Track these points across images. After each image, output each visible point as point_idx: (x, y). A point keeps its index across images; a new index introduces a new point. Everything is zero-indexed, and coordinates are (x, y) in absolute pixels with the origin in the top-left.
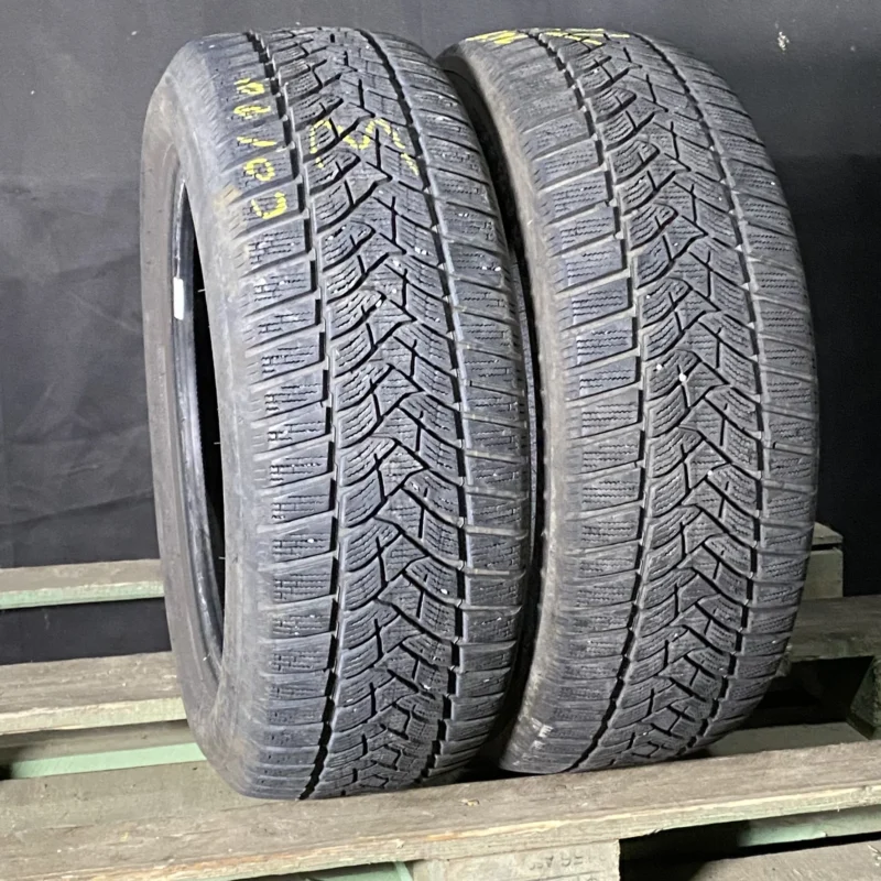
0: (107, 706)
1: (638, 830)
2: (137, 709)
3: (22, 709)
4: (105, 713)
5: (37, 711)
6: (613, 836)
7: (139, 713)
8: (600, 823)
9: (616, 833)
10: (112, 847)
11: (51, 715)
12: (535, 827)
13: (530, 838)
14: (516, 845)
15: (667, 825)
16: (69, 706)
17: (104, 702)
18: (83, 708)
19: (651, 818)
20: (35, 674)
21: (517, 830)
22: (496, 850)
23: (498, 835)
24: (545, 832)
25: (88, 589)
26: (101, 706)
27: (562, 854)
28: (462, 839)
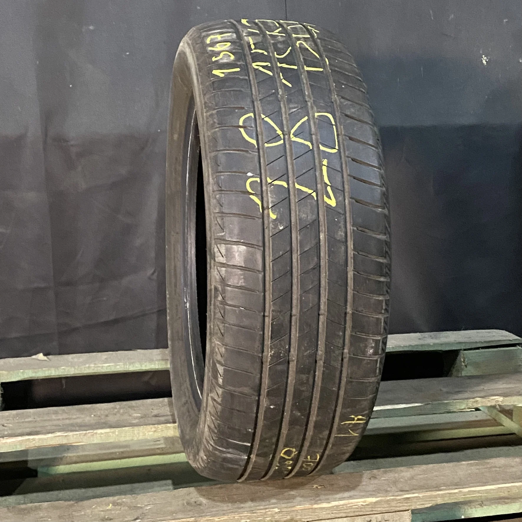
0: (99, 431)
1: (423, 504)
2: (117, 433)
3: (49, 433)
6: (407, 508)
7: (117, 435)
8: (400, 500)
9: (410, 506)
10: (102, 513)
11: (66, 436)
12: (360, 501)
13: (357, 508)
14: (348, 513)
15: (440, 501)
17: (97, 429)
18: (85, 432)
19: (430, 497)
20: (56, 413)
21: (349, 504)
22: (338, 516)
23: (337, 506)
24: (367, 505)
25: (89, 367)
26: (95, 431)
27: (376, 518)
28: (316, 508)
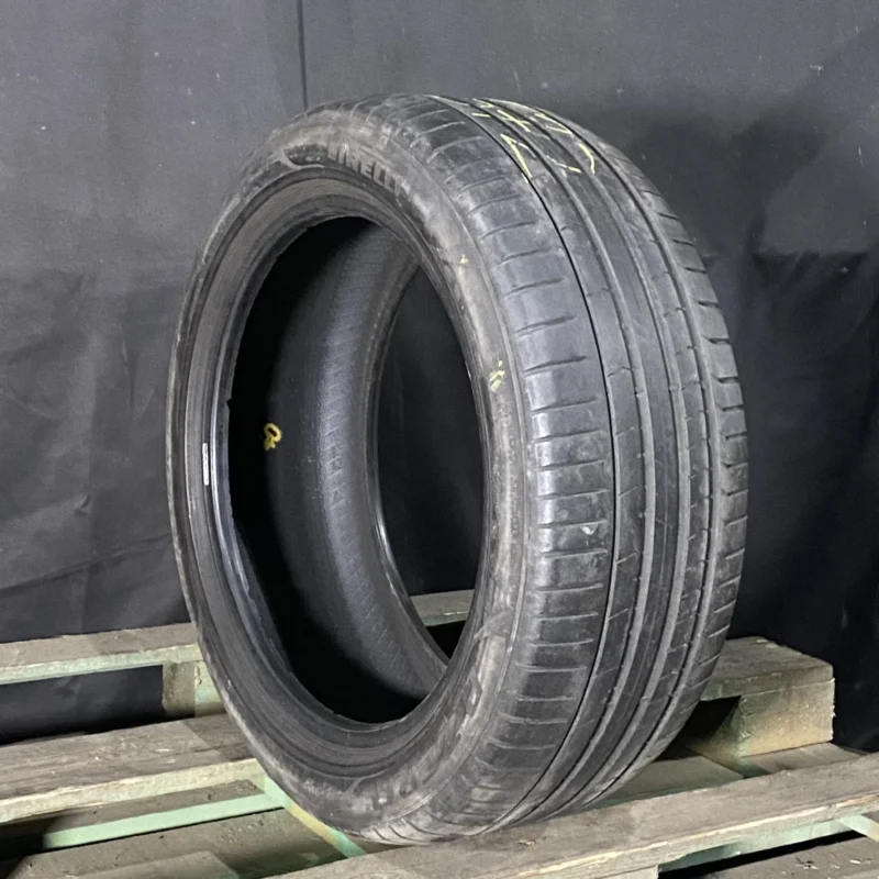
4: (125, 788)
5: (65, 790)
16: (92, 784)
